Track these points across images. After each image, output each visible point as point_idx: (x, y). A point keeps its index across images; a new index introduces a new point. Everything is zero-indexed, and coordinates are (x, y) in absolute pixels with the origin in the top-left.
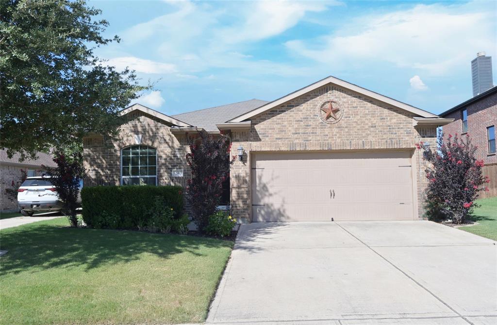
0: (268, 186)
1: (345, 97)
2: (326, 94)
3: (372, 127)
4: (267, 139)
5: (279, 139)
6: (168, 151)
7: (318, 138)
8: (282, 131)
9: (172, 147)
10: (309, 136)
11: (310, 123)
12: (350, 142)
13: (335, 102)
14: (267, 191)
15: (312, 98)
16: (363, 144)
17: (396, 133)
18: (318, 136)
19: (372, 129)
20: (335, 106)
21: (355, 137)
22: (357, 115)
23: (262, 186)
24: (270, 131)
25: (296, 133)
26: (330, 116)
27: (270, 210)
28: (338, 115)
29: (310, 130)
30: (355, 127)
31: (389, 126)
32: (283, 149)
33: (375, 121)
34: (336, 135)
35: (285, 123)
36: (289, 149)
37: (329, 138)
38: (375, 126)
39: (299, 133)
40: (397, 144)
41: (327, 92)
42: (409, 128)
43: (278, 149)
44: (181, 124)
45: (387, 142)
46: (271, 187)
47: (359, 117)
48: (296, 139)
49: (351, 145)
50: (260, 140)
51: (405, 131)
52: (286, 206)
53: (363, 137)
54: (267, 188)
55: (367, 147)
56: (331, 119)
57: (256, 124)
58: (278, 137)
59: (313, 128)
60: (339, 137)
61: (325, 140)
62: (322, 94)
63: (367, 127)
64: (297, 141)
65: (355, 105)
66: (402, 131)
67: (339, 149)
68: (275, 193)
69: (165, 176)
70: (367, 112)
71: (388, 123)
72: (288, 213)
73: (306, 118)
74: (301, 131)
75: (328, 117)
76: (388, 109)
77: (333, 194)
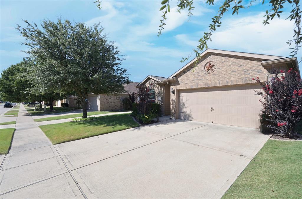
0: (185, 104)
1: (217, 58)
2: (207, 58)
3: (233, 72)
4: (182, 84)
5: (187, 83)
6: (157, 90)
7: (203, 81)
8: (188, 80)
9: (158, 89)
10: (199, 81)
11: (200, 74)
12: (219, 82)
13: (212, 62)
14: (184, 105)
15: (201, 62)
16: (227, 83)
17: (250, 74)
18: (203, 80)
19: (233, 73)
20: (212, 64)
21: (223, 79)
22: (224, 66)
23: (183, 103)
24: (183, 80)
25: (194, 80)
26: (209, 70)
27: (186, 114)
28: (213, 68)
29: (199, 78)
30: (222, 73)
31: (245, 70)
32: (188, 88)
33: (235, 68)
34: (212, 79)
35: (189, 76)
36: (190, 88)
37: (209, 81)
38: (235, 71)
39: (195, 80)
40: (250, 80)
41: (208, 57)
42: (260, 69)
43: (186, 88)
44: (160, 81)
45: (242, 80)
46: (186, 104)
47: (225, 67)
48: (194, 83)
49: (220, 84)
50: (180, 85)
51: (257, 71)
52: (192, 113)
53: (228, 78)
54: (184, 104)
55: (229, 84)
56: (210, 71)
57: (178, 78)
58: (187, 82)
59: (201, 77)
60: (213, 80)
61: (206, 82)
62: (206, 59)
63: (230, 72)
64: (194, 84)
65: (223, 61)
66: (254, 72)
67: (213, 86)
68: (188, 107)
69: (157, 99)
70: (230, 63)
71: (244, 68)
72: (193, 116)
73: (198, 72)
74: (195, 79)
75: (208, 70)
76: (245, 59)
77: (212, 109)
